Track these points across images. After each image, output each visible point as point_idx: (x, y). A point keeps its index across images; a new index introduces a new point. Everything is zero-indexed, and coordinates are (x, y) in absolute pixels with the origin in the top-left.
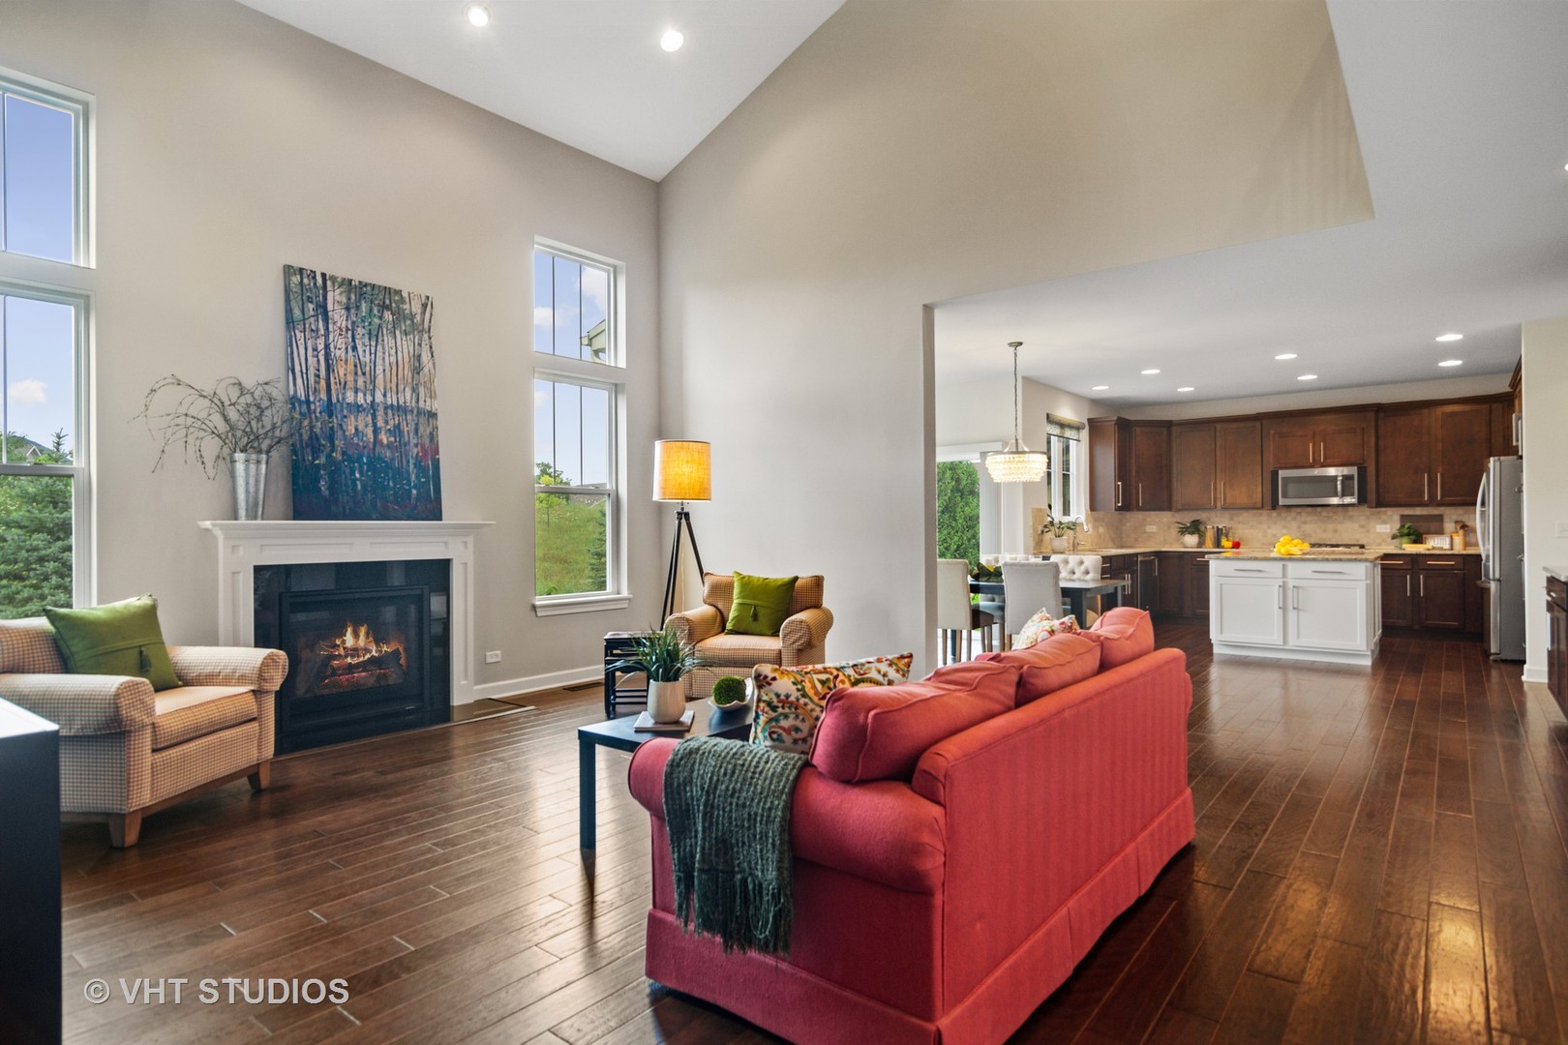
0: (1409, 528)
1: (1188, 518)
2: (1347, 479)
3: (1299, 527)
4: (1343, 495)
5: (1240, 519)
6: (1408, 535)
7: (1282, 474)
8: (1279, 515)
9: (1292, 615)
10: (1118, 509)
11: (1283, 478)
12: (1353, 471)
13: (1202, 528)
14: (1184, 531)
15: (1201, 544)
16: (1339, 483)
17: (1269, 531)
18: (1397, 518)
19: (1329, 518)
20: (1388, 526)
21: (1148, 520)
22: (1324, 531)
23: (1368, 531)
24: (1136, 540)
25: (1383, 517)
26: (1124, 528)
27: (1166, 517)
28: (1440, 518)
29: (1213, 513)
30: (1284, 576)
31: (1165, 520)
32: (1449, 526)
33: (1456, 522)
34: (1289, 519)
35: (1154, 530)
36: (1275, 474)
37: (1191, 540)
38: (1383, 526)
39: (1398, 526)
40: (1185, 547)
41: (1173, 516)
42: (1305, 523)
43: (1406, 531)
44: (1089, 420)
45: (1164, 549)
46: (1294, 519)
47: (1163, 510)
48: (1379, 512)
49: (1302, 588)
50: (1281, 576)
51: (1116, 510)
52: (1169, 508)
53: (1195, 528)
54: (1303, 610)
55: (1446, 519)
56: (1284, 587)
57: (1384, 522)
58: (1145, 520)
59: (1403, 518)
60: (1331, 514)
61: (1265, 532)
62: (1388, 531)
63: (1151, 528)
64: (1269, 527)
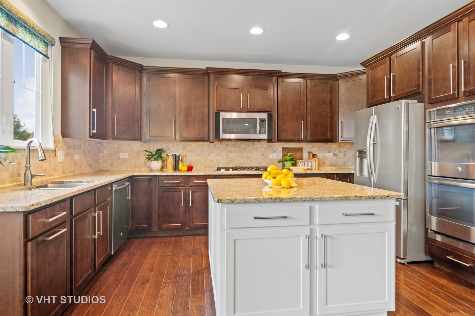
0: (289, 156)
1: (153, 148)
2: (262, 121)
3: (227, 155)
4: (260, 133)
5: (190, 149)
6: (291, 160)
7: (223, 115)
8: (215, 146)
9: (318, 273)
10: (93, 136)
11: (223, 118)
12: (265, 116)
13: (164, 155)
14: (150, 157)
15: (162, 169)
16: (258, 124)
17: (209, 158)
18: (280, 149)
19: (245, 149)
20: (276, 155)
21: (122, 148)
22: (242, 158)
23: (266, 158)
24: (112, 165)
25: (274, 149)
26: (101, 155)
27: (136, 146)
28: (300, 150)
29: (171, 144)
30: (311, 222)
31: (135, 149)
32: (305, 155)
33: (309, 152)
34: (221, 149)
35: (127, 157)
36: (217, 115)
37: (156, 164)
38: (274, 154)
39: (281, 154)
40: (151, 171)
41: (142, 146)
42: (230, 152)
43: (288, 158)
44: (60, 38)
45: (136, 174)
46: (224, 149)
47: (135, 140)
48: (271, 146)
49: (331, 237)
50: (308, 224)
51: (90, 137)
52: (139, 138)
53: (159, 154)
54: (331, 266)
55: (304, 151)
56: (310, 238)
57: (274, 152)
58: (118, 148)
59: (284, 149)
60: (246, 146)
61: (207, 158)
62: (276, 157)
63: (124, 156)
64: (209, 155)
